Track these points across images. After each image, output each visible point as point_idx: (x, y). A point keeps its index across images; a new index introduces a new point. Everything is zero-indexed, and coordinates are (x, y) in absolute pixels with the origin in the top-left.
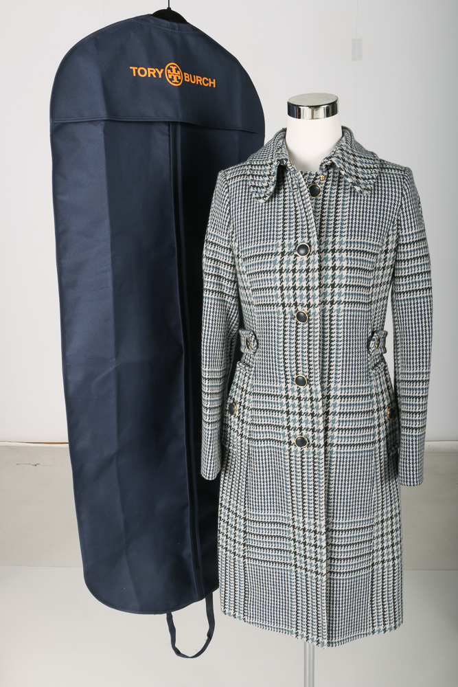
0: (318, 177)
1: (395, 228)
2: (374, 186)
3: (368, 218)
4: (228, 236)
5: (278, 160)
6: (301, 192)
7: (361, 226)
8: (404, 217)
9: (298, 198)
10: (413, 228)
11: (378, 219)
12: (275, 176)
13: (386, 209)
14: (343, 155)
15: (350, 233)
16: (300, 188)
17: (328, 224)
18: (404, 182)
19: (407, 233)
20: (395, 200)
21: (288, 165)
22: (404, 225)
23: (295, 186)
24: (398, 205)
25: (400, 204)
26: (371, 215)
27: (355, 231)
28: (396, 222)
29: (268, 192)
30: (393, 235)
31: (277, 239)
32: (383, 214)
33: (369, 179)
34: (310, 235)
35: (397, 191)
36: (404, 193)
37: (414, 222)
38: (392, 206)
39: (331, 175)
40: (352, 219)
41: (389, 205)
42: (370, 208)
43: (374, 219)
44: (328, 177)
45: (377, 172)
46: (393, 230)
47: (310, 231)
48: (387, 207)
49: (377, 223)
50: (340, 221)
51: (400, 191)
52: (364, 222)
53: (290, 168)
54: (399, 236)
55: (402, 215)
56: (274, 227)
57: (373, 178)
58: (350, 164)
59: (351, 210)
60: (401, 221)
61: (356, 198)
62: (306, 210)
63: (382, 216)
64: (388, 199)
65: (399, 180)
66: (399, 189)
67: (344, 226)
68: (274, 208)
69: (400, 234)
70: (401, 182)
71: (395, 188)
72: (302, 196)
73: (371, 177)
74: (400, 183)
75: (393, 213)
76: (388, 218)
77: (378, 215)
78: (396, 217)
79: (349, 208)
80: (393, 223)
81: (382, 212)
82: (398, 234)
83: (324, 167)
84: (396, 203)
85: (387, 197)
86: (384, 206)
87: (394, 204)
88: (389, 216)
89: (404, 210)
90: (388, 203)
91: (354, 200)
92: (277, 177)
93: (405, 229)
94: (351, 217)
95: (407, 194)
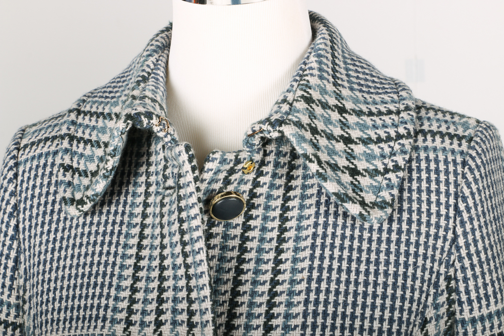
0: (240, 166)
1: (442, 299)
2: (401, 190)
3: (362, 278)
4: (14, 293)
5: (129, 117)
6: (180, 198)
7: (341, 299)
8: (463, 269)
9: (171, 213)
10: (492, 300)
11: (391, 280)
12: (118, 157)
13: (412, 249)
14: (312, 116)
15: (310, 320)
16: (180, 187)
17: (253, 294)
18: (464, 176)
19: (476, 314)
20: (438, 226)
21: (156, 129)
22: (468, 292)
23: (170, 182)
24: (445, 239)
25: (450, 235)
26: (372, 268)
27: (325, 315)
28: (443, 284)
29: (90, 193)
30: (438, 318)
31: (113, 321)
32: (406, 266)
33: (387, 171)
34: (196, 319)
35: (443, 199)
36: (462, 206)
37: (493, 282)
38: (431, 242)
39: (271, 158)
40: (319, 280)
41: (422, 239)
42: (369, 250)
43: (381, 279)
44: (263, 163)
45: (408, 147)
46: (436, 307)
47: (195, 307)
48: (417, 245)
49: (390, 291)
50: (286, 286)
51: (452, 201)
52: (352, 288)
53: (161, 134)
54: (456, 321)
55: (458, 265)
56: (110, 285)
57: (397, 168)
58: (330, 137)
59: (318, 252)
60: (457, 281)
61: (331, 219)
62: (188, 248)
63: (401, 270)
64: (419, 223)
65: (451, 168)
66: (448, 194)
67: (296, 299)
68: (120, 233)
69: (458, 316)
70: (456, 173)
71: (438, 192)
72: (180, 210)
73: (390, 165)
74: (452, 178)
75: (433, 261)
76: (419, 273)
77: (392, 269)
78: (443, 270)
79: (313, 247)
80: (436, 285)
81: (402, 259)
82: (451, 314)
83: (256, 141)
84: (441, 233)
85: (415, 217)
86: (408, 243)
87: (436, 237)
88: (424, 269)
89: (464, 252)
90: (419, 233)
91: (326, 225)
92: (123, 161)
93: (470, 302)
94: (315, 274)
95: (468, 209)
